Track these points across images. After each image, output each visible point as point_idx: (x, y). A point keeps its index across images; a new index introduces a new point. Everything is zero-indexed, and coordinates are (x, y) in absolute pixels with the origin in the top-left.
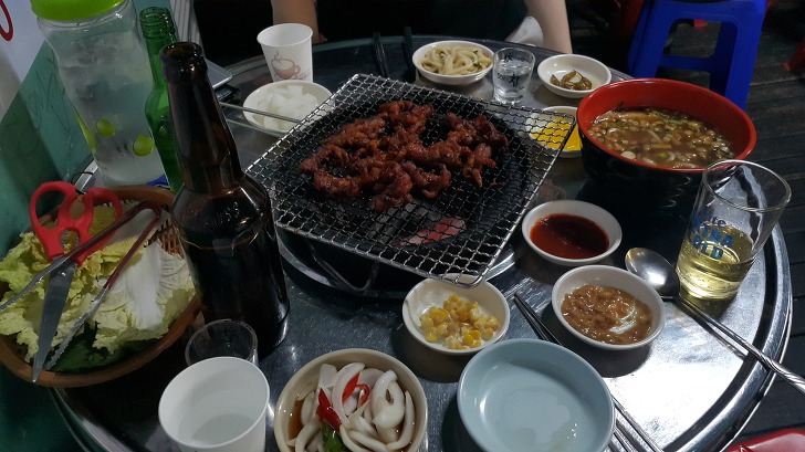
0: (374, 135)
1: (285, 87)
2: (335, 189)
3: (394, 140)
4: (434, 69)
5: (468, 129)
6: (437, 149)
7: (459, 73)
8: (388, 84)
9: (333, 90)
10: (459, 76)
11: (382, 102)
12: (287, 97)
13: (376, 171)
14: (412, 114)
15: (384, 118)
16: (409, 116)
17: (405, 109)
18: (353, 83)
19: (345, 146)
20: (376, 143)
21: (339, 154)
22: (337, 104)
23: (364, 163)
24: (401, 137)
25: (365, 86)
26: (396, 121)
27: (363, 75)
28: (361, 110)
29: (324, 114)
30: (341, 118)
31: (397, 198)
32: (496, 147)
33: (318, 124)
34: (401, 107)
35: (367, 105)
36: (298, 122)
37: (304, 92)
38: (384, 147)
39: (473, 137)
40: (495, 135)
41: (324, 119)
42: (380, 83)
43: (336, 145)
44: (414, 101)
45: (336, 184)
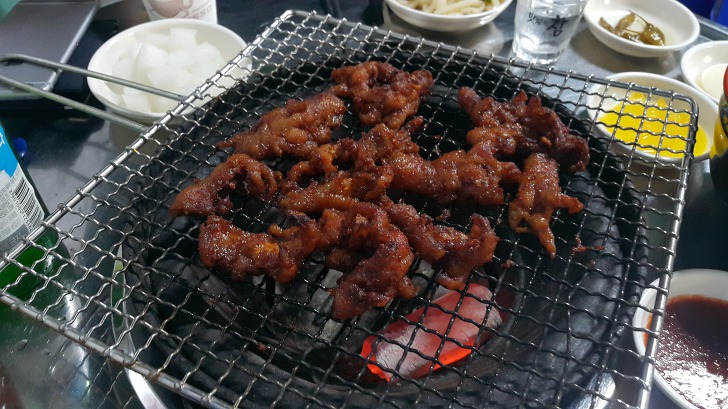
0: (323, 132)
1: (166, 31)
2: (244, 261)
3: (366, 148)
4: (414, 4)
5: (503, 121)
6: (452, 168)
7: (458, 10)
8: (343, 29)
9: (249, 38)
10: (458, 16)
11: (336, 63)
12: (168, 49)
13: (334, 217)
14: (395, 89)
15: (341, 96)
16: (390, 94)
17: (380, 80)
18: (283, 26)
19: (268, 157)
20: (328, 153)
21: (257, 175)
22: (255, 64)
23: (305, 197)
24: (380, 141)
25: (305, 32)
26: (365, 102)
27: (300, 13)
28: (298, 78)
29: (230, 83)
30: (261, 93)
31: (381, 290)
32: (566, 162)
33: (218, 106)
34: (372, 75)
35: (308, 68)
36: (181, 99)
37: (200, 40)
38: (346, 162)
39: (517, 138)
40: (564, 137)
41: (230, 95)
42: (329, 26)
43: (251, 155)
44: (392, 62)
45: (248, 252)
